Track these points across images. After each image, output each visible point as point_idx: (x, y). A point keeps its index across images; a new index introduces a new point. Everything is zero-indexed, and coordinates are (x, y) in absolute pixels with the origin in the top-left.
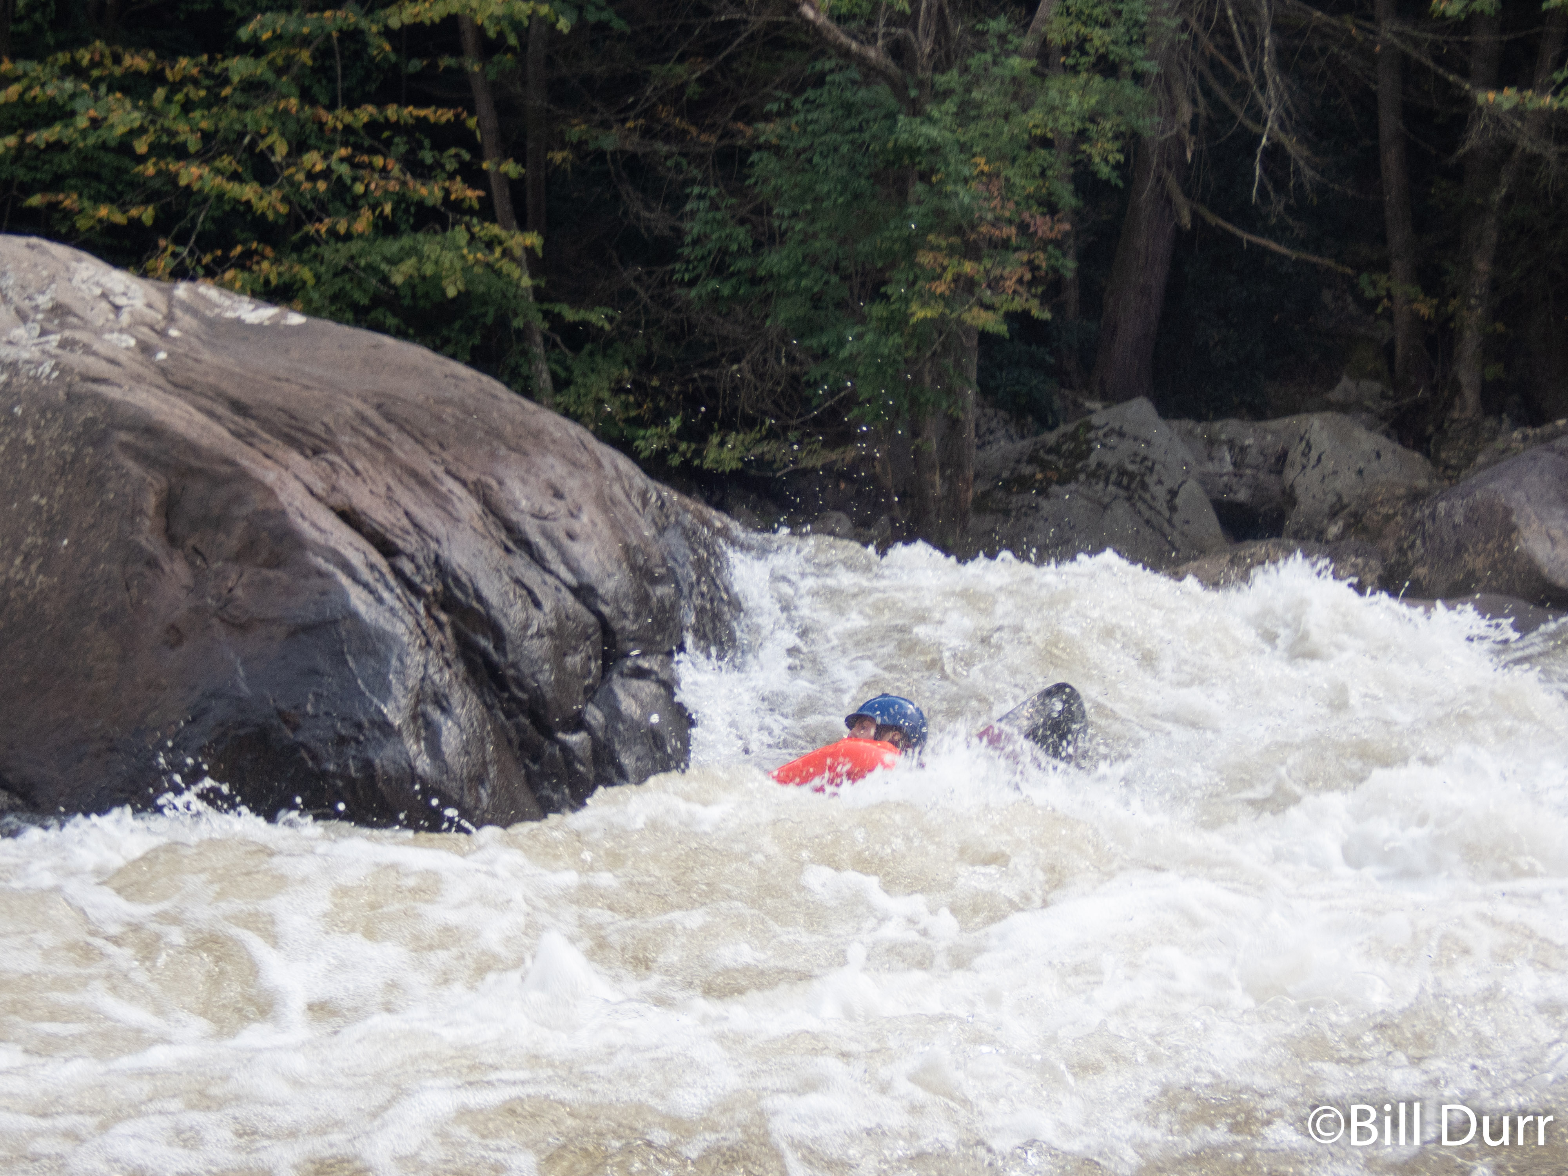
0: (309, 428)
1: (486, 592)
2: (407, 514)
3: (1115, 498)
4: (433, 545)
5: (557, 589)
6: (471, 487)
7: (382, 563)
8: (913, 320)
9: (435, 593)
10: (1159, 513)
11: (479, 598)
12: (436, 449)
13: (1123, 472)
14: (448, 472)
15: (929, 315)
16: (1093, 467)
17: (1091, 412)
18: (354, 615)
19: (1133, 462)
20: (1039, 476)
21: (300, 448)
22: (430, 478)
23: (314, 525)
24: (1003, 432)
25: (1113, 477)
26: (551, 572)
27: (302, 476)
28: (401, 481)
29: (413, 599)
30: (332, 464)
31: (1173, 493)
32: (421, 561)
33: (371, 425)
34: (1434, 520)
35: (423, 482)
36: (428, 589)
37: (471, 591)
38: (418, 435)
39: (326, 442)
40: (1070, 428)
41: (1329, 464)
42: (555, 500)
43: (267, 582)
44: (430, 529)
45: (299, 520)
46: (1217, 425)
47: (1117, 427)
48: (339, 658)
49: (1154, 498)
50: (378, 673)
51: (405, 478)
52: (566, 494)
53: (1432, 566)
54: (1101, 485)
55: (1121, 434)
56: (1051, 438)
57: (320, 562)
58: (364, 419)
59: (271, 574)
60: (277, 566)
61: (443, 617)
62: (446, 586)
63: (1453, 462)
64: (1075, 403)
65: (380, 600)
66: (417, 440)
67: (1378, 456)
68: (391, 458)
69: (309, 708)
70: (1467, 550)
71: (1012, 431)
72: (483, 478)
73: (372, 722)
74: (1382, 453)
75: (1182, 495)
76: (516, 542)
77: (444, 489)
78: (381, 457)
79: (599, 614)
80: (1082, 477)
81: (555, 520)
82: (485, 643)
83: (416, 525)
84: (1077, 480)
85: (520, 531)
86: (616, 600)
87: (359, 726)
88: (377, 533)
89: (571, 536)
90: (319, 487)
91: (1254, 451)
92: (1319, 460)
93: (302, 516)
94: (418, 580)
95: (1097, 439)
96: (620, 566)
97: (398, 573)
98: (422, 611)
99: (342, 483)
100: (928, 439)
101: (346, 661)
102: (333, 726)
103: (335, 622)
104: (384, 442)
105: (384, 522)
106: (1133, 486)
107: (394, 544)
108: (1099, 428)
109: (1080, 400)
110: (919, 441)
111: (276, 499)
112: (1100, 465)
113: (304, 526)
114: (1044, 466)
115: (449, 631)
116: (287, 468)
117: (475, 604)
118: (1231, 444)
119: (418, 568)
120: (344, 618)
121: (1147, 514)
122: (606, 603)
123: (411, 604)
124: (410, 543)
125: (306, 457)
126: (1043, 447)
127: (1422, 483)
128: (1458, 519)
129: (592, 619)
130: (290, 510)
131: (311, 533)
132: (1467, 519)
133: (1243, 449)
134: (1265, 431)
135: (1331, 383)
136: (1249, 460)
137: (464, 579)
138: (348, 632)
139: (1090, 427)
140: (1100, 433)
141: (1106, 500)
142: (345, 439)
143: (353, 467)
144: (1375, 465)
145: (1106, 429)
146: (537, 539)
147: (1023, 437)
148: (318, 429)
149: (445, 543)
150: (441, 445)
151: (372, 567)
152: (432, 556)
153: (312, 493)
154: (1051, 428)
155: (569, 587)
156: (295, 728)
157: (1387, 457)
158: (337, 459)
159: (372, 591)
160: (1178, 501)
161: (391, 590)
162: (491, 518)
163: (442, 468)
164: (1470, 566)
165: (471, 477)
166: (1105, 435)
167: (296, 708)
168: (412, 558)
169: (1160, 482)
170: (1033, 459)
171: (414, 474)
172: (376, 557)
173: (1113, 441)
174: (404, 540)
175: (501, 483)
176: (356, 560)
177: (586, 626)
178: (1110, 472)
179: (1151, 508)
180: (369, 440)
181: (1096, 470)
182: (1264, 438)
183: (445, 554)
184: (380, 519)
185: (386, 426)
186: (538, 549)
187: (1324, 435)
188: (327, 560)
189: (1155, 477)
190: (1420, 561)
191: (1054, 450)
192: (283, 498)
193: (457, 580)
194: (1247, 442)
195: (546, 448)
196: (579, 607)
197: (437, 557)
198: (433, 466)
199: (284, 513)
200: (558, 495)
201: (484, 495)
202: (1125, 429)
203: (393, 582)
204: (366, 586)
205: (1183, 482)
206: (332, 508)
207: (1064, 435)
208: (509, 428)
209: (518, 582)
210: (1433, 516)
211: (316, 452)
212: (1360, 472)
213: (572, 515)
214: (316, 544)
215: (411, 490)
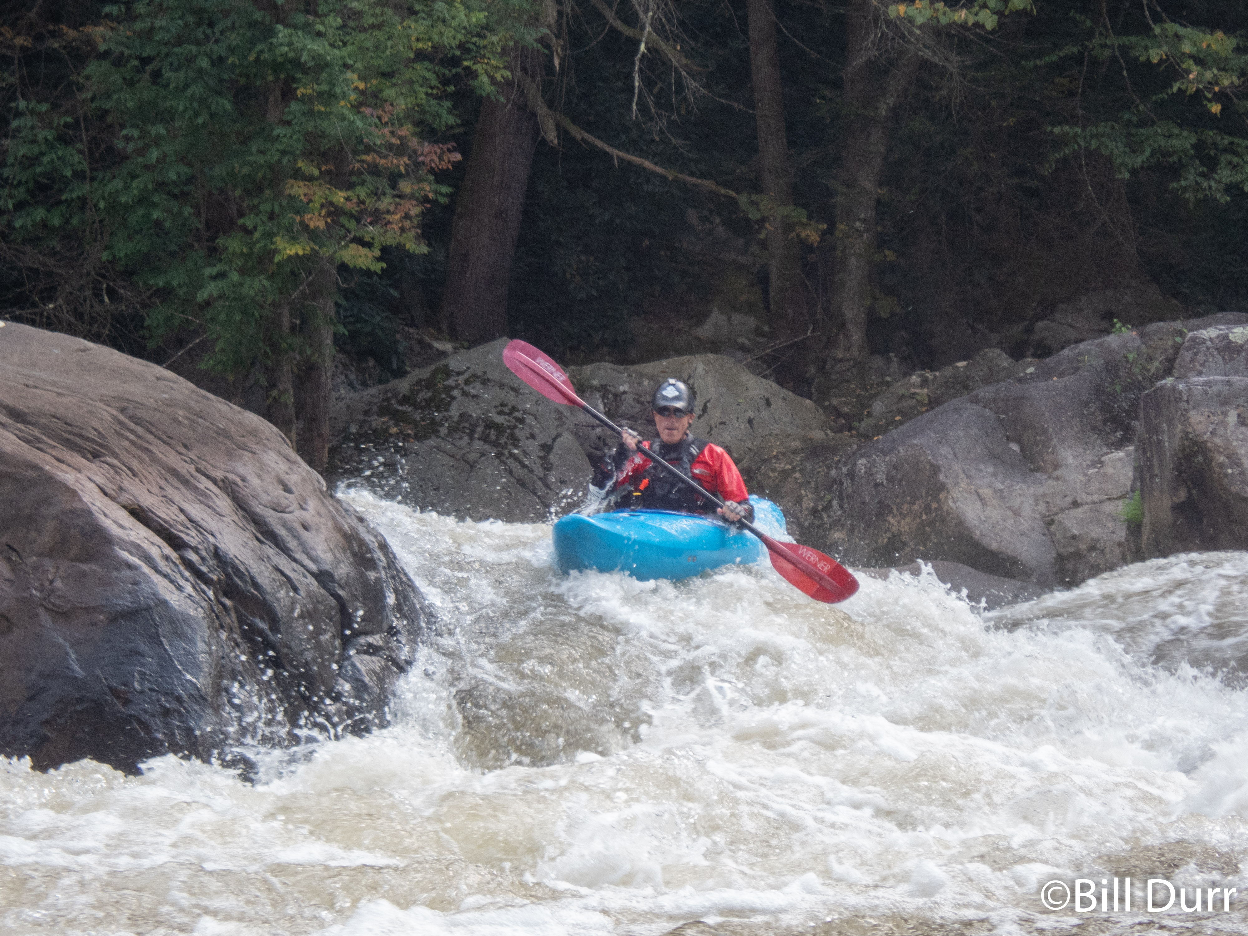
0: (84, 433)
1: (260, 580)
2: (182, 510)
3: (482, 455)
4: (211, 539)
5: (305, 576)
6: (220, 484)
7: (174, 555)
8: (278, 258)
9: (219, 580)
10: (531, 471)
11: (256, 585)
12: (181, 449)
13: (490, 425)
14: (198, 470)
15: (301, 252)
16: (456, 419)
17: (443, 354)
18: (164, 603)
19: (501, 413)
20: (394, 430)
21: (81, 451)
22: (188, 477)
23: (115, 522)
24: (342, 378)
25: (480, 429)
26: (295, 560)
27: (95, 478)
28: (167, 481)
29: (204, 587)
30: (112, 466)
31: (547, 448)
32: (204, 553)
33: (129, 429)
34: (853, 479)
35: (185, 482)
36: (215, 578)
37: (248, 579)
38: (164, 437)
39: (101, 445)
40: (424, 373)
41: (716, 415)
42: (287, 495)
43: (83, 575)
44: (204, 524)
45: (102, 518)
46: (588, 369)
47: (480, 374)
48: (155, 639)
49: (526, 454)
50: (188, 652)
51: (170, 478)
52: (294, 489)
53: (852, 530)
54: (466, 439)
55: (485, 382)
56: (404, 385)
57: (125, 555)
58: (120, 423)
59: (85, 567)
60: (88, 560)
61: (228, 602)
62: (227, 575)
63: (846, 409)
64: (421, 342)
65: (180, 588)
66: (163, 441)
67: (768, 404)
68: (155, 460)
69: (136, 685)
70: (891, 511)
71: (353, 377)
72: (231, 476)
73: (191, 697)
74: (772, 400)
75: (557, 449)
76: (262, 533)
77: (201, 487)
78: (145, 457)
79: (337, 597)
80: (443, 431)
81: (291, 512)
82: (263, 626)
83: (191, 521)
84: (436, 432)
85: (266, 524)
86: (347, 584)
87: (179, 699)
88: (165, 529)
89: (306, 527)
90: (110, 487)
91: (629, 398)
92: (705, 409)
93: (105, 515)
94: (204, 569)
95: (457, 386)
96: (345, 553)
97: (189, 565)
98: (212, 597)
99: (126, 484)
100: (285, 390)
101: (161, 644)
102: (159, 700)
103: (149, 608)
104: (145, 444)
105: (167, 518)
106: (502, 441)
107: (180, 538)
108: (460, 373)
109: (427, 339)
110: (275, 392)
111: (81, 501)
112: (464, 416)
113: (107, 523)
114: (398, 417)
115: (233, 615)
116: (80, 471)
117: (252, 590)
118: (603, 389)
119: (203, 559)
120: (157, 605)
121: (519, 471)
122: (342, 587)
123: (204, 592)
124: (191, 537)
125: (89, 460)
126: (395, 396)
127: (818, 435)
128: (881, 477)
129: (333, 602)
130: (94, 509)
131: (115, 530)
132: (890, 479)
133: (617, 396)
134: (642, 375)
135: (700, 319)
136: (624, 409)
137: (242, 568)
138: (161, 617)
139: (448, 373)
140: (461, 379)
141: (472, 457)
142: (115, 442)
143: (130, 469)
144: (765, 414)
145: (466, 376)
146: (282, 532)
147: (365, 385)
148: (92, 434)
149: (219, 536)
150: (185, 446)
151: (167, 558)
152: (212, 548)
153: (106, 494)
154: (401, 373)
155: (312, 574)
156: (127, 702)
157: (777, 404)
158: (116, 462)
159: (172, 581)
160: (552, 457)
161: (187, 580)
162: (241, 512)
163: (192, 468)
164: (894, 529)
165: (219, 474)
166: (467, 382)
167: (125, 685)
168: (196, 550)
169: (533, 436)
170: (385, 410)
171: (175, 473)
172: (168, 550)
173: (476, 388)
174: (187, 534)
175: (244, 480)
176: (154, 552)
177: (332, 608)
178: (476, 425)
179: (524, 466)
180: (132, 442)
181: (459, 423)
182: (640, 384)
183: (222, 546)
184: (163, 516)
185: (140, 430)
186: (283, 540)
187: (709, 380)
188: (132, 554)
189: (527, 431)
190: (837, 524)
191: (406, 400)
192: (86, 499)
193: (235, 568)
194: (622, 388)
195: (265, 446)
196: (322, 591)
197: (216, 548)
198: (187, 465)
199: (90, 512)
200: (288, 490)
201: (233, 491)
202: (488, 375)
203: (187, 574)
204: (166, 576)
205: (559, 435)
206: (124, 507)
207: (419, 382)
208: (233, 429)
209: (277, 569)
210: (851, 475)
211: (96, 456)
212: (750, 421)
213: (302, 508)
214: (122, 540)
215: (177, 488)
